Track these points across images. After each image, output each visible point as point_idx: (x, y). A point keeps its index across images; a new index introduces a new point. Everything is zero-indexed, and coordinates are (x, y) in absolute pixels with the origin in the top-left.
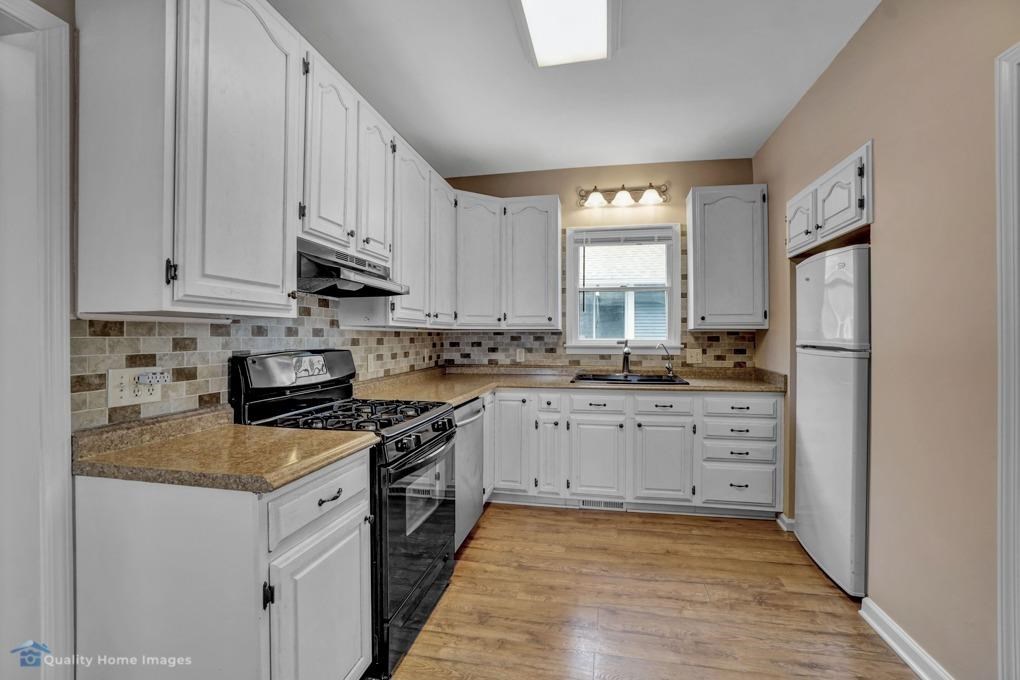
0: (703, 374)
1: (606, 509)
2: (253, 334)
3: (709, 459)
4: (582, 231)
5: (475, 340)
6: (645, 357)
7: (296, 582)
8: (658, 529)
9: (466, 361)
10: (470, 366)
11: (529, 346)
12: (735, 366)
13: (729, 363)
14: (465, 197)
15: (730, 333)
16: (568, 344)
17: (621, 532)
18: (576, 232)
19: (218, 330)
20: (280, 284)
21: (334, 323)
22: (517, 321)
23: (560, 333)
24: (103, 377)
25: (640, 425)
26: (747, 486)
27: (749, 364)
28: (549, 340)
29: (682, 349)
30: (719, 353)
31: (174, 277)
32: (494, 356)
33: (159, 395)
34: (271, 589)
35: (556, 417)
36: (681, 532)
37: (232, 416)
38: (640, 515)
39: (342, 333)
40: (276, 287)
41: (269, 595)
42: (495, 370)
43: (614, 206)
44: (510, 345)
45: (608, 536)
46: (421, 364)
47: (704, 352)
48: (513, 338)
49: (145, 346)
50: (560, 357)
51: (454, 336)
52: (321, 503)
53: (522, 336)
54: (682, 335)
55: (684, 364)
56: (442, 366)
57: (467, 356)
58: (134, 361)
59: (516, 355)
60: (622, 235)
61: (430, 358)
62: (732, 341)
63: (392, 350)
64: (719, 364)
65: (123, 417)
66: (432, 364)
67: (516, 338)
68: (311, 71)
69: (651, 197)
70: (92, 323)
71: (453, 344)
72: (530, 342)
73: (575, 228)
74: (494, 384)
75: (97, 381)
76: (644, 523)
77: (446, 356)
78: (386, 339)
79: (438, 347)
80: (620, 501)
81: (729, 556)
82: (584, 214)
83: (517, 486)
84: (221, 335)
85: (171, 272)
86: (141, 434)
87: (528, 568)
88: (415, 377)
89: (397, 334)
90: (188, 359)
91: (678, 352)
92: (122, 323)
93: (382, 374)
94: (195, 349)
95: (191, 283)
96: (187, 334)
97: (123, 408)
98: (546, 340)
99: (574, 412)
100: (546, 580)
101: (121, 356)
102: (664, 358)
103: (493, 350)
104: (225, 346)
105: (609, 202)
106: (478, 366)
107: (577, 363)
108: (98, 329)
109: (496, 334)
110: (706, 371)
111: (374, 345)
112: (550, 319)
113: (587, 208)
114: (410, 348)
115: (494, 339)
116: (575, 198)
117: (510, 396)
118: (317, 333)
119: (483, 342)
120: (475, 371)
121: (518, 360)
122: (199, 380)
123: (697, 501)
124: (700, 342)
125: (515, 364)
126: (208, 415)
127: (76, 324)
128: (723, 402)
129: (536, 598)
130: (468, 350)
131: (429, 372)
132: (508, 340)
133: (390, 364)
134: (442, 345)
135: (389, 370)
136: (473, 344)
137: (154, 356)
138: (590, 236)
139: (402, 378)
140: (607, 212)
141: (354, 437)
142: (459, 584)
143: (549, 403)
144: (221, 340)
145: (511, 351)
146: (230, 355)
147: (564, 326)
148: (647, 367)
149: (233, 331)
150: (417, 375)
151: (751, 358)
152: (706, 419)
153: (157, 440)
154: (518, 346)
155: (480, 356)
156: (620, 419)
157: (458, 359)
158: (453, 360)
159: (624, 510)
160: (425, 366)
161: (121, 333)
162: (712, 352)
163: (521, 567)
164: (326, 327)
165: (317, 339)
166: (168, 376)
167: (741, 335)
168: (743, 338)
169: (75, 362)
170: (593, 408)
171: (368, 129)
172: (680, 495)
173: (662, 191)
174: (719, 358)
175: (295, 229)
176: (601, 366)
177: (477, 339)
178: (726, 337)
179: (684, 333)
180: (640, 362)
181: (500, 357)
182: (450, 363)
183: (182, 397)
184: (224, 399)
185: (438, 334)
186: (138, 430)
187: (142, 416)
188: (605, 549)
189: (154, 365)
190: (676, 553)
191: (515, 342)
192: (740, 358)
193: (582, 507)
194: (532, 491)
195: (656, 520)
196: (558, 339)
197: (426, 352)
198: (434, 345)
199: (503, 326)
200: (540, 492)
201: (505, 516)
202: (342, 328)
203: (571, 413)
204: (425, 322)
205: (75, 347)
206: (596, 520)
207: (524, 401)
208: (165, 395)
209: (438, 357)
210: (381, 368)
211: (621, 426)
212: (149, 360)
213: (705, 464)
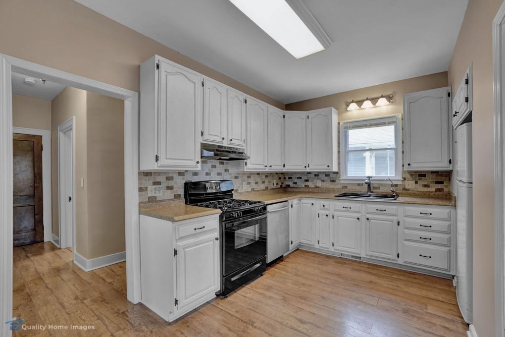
0: (415, 195)
1: (352, 259)
2: (193, 175)
3: (407, 240)
4: (347, 123)
5: (299, 176)
6: (381, 185)
7: (185, 251)
8: (374, 272)
9: (295, 186)
10: (296, 188)
11: (322, 179)
12: (436, 191)
13: (432, 189)
14: (288, 113)
15: (432, 172)
16: (341, 178)
17: (353, 269)
18: (344, 123)
19: (180, 174)
20: (194, 159)
21: (226, 170)
22: (314, 167)
23: (338, 173)
24: (146, 188)
25: (368, 219)
26: (430, 257)
27: (446, 190)
28: (332, 176)
29: (402, 181)
30: (426, 183)
31: (158, 160)
32: (307, 183)
33: (162, 194)
34: (176, 251)
35: (327, 213)
36: (386, 275)
37: (184, 202)
38: (369, 264)
39: (230, 174)
40: (192, 160)
41: (175, 252)
42: (307, 190)
43: (363, 109)
44: (315, 178)
45: (346, 271)
46: (271, 186)
47: (416, 182)
48: (315, 175)
49: (158, 179)
50: (337, 184)
51: (290, 174)
52: (195, 229)
53: (320, 174)
54: (402, 174)
55: (404, 189)
56: (285, 188)
57: (296, 183)
58: (155, 183)
59: (316, 183)
60: (368, 123)
61: (277, 184)
62: (434, 177)
63: (255, 180)
64: (426, 189)
65: (152, 200)
66: (279, 186)
67: (317, 175)
68: (204, 85)
69: (383, 102)
70: (144, 173)
71: (290, 178)
72: (322, 177)
73: (344, 121)
74: (300, 196)
75: (145, 189)
76: (369, 268)
77: (287, 183)
78: (252, 176)
79: (282, 179)
80: (360, 256)
81: (406, 290)
82: (349, 114)
83: (310, 243)
84: (182, 175)
85: (157, 159)
86: (156, 205)
87: (298, 276)
88: (268, 192)
89: (258, 174)
90: (170, 183)
91: (400, 183)
92: (151, 173)
93: (250, 190)
94: (173, 180)
95: (163, 161)
96: (170, 175)
97: (152, 197)
98: (331, 176)
99: (336, 210)
100: (303, 281)
101: (151, 182)
102: (392, 186)
103: (307, 181)
104: (183, 179)
105: (360, 107)
106: (300, 188)
107: (346, 187)
108: (145, 174)
109: (308, 173)
110: (416, 193)
111: (246, 178)
112: (328, 166)
113: (349, 111)
114: (265, 179)
115: (307, 176)
116: (344, 106)
117: (307, 201)
118: (219, 174)
119: (302, 177)
120: (299, 190)
121: (318, 186)
122: (174, 190)
123: (400, 261)
124: (414, 177)
125: (317, 187)
126: (177, 202)
127: (140, 173)
128: (416, 210)
129: (294, 286)
130: (296, 180)
131: (276, 190)
132: (313, 176)
133: (255, 186)
134: (285, 178)
135: (254, 189)
136: (298, 178)
137: (160, 182)
138: (351, 125)
139: (260, 192)
140: (361, 111)
141: (210, 210)
142: (268, 276)
143: (324, 206)
144: (181, 177)
145: (315, 181)
146: (185, 182)
147: (339, 169)
148: (382, 190)
149: (185, 174)
150: (268, 191)
151: (447, 186)
152: (405, 218)
153: (161, 207)
154: (318, 179)
155: (301, 183)
156: (358, 215)
157: (291, 184)
158: (289, 185)
159: (361, 260)
160: (274, 187)
161: (151, 175)
162: (421, 183)
163: (296, 275)
164: (223, 172)
165: (219, 176)
166: (165, 188)
167: (440, 173)
168: (441, 175)
169: (140, 183)
170: (344, 209)
171: (231, 97)
172: (390, 257)
173: (389, 98)
174: (425, 186)
175: (200, 140)
176: (357, 190)
177: (300, 176)
178: (430, 174)
179: (404, 172)
180: (379, 188)
181: (309, 184)
182: (288, 186)
183: (169, 195)
184: (183, 196)
185: (282, 173)
186: (155, 203)
187: (157, 200)
188: (339, 275)
189: (160, 185)
190: (375, 283)
191: (316, 177)
192: (440, 186)
193: (341, 256)
194: (317, 246)
195: (375, 268)
196: (337, 175)
197: (275, 182)
198: (280, 178)
199: (308, 170)
200: (320, 247)
201: (302, 255)
202: (230, 172)
203: (335, 211)
204: (265, 169)
205: (139, 179)
206: (345, 263)
207: (312, 204)
208: (164, 194)
209: (283, 183)
210: (250, 187)
211: (358, 219)
212: (159, 183)
213: (405, 242)
